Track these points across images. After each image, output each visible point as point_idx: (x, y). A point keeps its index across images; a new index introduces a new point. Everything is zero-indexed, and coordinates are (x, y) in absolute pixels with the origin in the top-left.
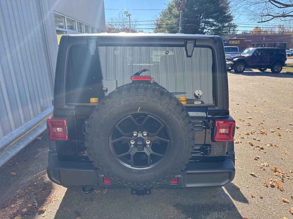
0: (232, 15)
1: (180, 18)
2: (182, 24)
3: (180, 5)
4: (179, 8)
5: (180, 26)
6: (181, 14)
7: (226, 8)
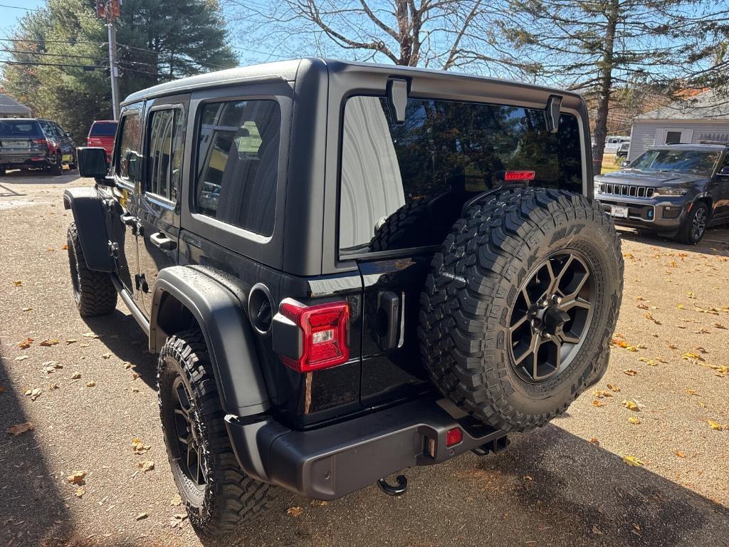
0: (233, 50)
1: (110, 43)
2: (116, 58)
3: (104, 6)
4: (102, 15)
5: (111, 64)
6: (109, 31)
7: (221, 35)
